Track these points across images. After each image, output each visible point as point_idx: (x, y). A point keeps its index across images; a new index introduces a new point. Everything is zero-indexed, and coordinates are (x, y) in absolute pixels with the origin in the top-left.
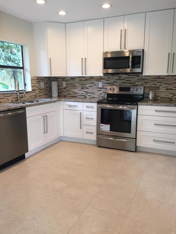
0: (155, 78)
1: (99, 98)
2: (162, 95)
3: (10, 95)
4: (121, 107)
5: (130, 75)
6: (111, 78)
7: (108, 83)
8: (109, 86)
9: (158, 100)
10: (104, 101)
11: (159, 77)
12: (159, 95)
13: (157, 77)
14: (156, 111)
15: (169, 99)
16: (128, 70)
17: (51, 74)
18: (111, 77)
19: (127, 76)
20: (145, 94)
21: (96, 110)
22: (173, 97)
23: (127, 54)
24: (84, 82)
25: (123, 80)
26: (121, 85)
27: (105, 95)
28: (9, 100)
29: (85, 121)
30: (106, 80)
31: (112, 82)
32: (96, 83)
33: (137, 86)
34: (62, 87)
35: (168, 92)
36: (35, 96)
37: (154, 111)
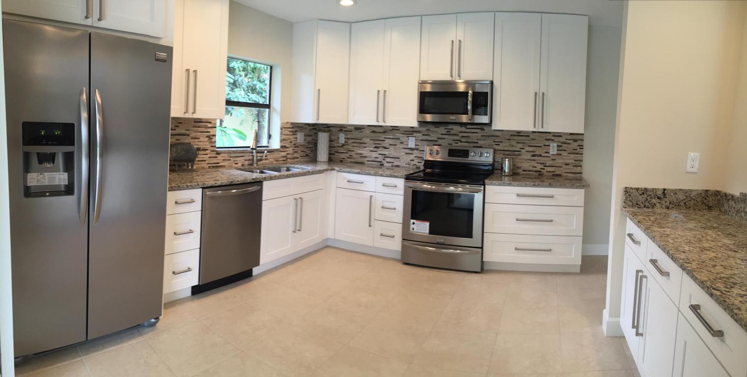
0: (512, 135)
1: (409, 168)
2: (526, 165)
3: (241, 155)
4: (451, 189)
5: (468, 127)
6: (432, 131)
7: (426, 140)
8: (428, 145)
9: (518, 174)
10: (416, 175)
11: (520, 133)
12: (519, 165)
13: (515, 133)
14: (518, 195)
15: (538, 173)
16: (464, 118)
17: (318, 119)
18: (432, 128)
19: (463, 129)
20: (496, 164)
21: (402, 192)
22: (544, 169)
23: (462, 88)
24: (381, 137)
25: (455, 135)
26: (451, 144)
27: (421, 162)
28: (237, 164)
29: (378, 213)
30: (423, 135)
31: (435, 139)
32: (403, 138)
33: (481, 147)
34: (338, 143)
35: (534, 160)
36: (284, 159)
37: (515, 196)
